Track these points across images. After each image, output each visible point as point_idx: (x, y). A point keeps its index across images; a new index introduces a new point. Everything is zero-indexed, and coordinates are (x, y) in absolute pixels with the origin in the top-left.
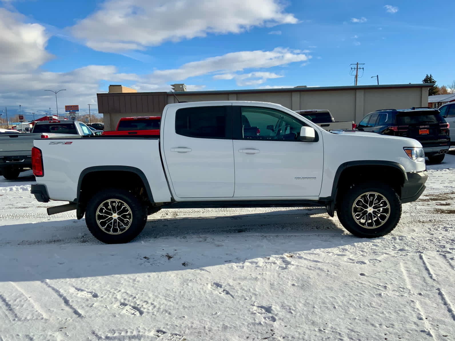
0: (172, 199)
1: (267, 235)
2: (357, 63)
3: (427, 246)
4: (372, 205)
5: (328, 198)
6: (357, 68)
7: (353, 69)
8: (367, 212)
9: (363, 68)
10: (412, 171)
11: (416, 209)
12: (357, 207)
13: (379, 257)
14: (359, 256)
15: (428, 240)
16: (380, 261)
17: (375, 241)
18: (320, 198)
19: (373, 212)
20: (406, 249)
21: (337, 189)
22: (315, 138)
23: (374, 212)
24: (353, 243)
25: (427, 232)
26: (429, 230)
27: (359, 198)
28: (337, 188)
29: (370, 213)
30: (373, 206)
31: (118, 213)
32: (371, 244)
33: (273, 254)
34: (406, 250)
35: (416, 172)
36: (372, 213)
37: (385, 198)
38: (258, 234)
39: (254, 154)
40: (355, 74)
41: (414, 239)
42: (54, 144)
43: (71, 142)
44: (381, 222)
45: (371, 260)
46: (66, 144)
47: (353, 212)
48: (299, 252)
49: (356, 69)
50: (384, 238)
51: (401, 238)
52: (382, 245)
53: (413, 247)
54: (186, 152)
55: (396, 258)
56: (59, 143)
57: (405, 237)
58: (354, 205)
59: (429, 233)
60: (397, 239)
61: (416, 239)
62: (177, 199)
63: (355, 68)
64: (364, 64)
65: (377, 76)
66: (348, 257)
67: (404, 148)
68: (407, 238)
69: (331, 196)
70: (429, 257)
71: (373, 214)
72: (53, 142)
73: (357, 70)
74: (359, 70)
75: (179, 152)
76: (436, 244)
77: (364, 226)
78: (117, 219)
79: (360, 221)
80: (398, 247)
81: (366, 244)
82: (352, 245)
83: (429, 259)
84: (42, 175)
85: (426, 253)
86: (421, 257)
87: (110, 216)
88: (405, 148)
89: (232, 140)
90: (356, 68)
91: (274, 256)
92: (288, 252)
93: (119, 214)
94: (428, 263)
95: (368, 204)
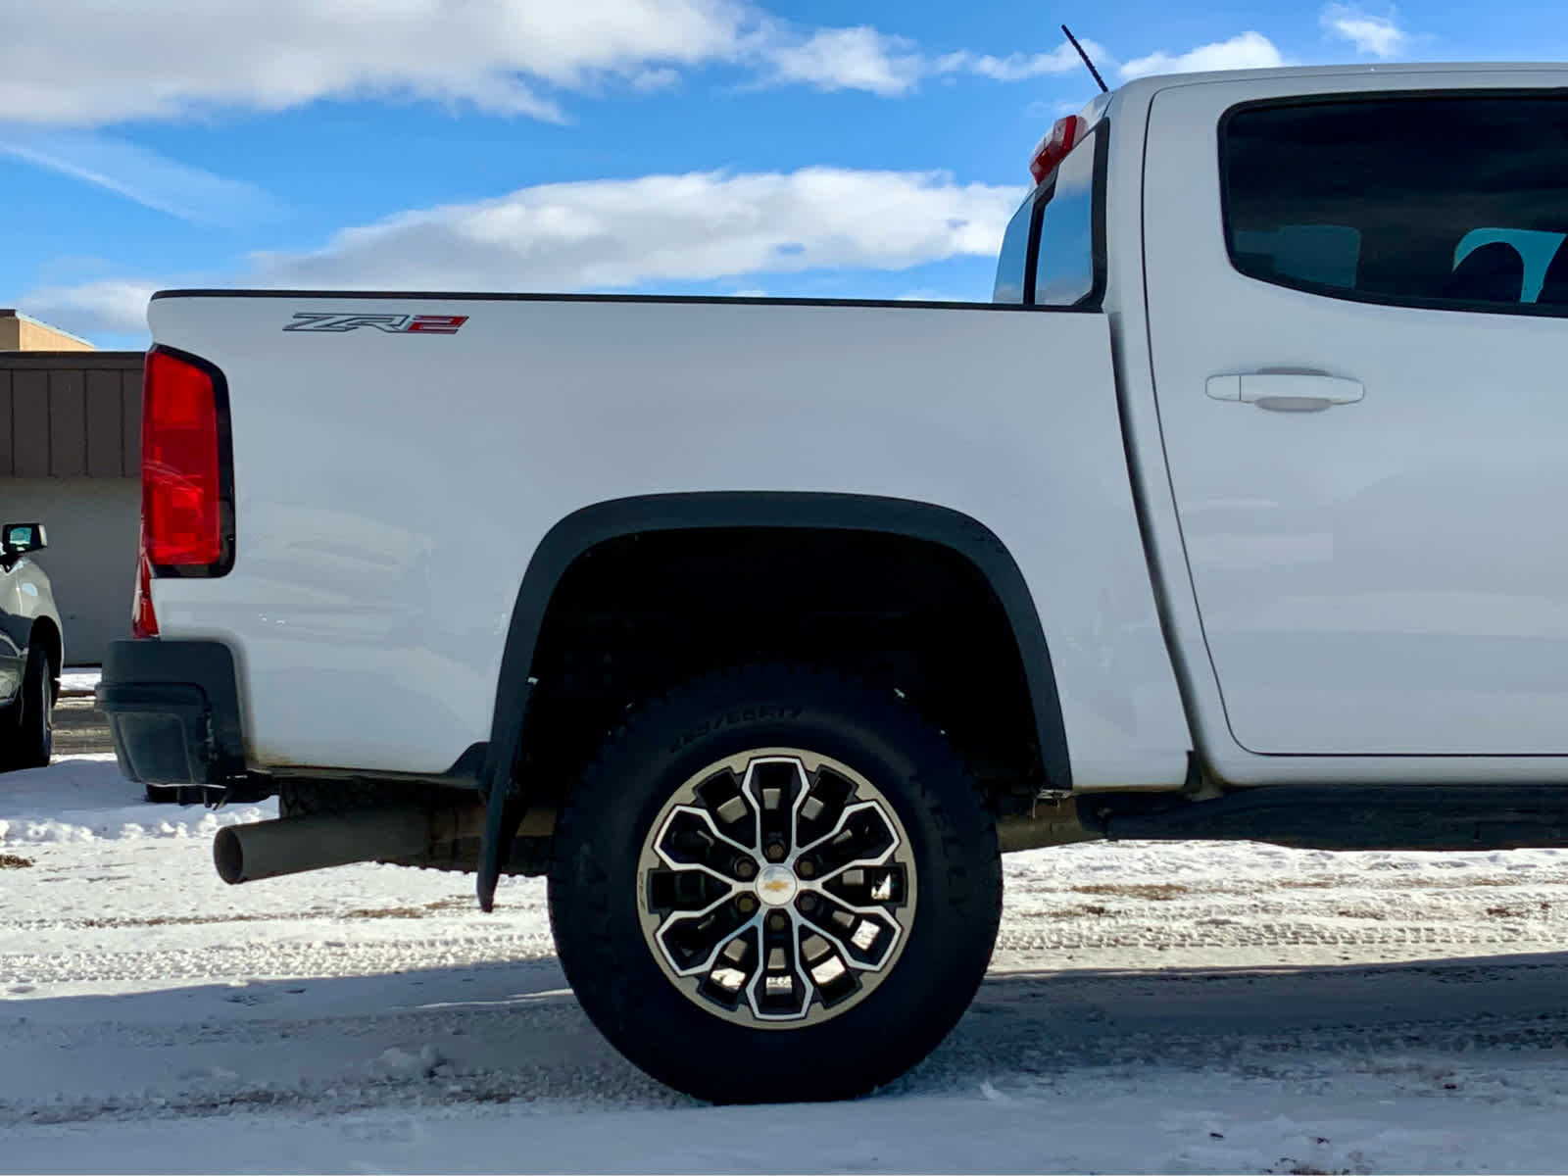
0: (1198, 761)
31: (801, 859)
42: (328, 328)
43: (458, 321)
46: (415, 328)
54: (1319, 406)
56: (364, 320)
62: (1233, 764)
72: (315, 318)
75: (1266, 404)
78: (792, 912)
84: (220, 565)
87: (738, 887)
93: (807, 868)
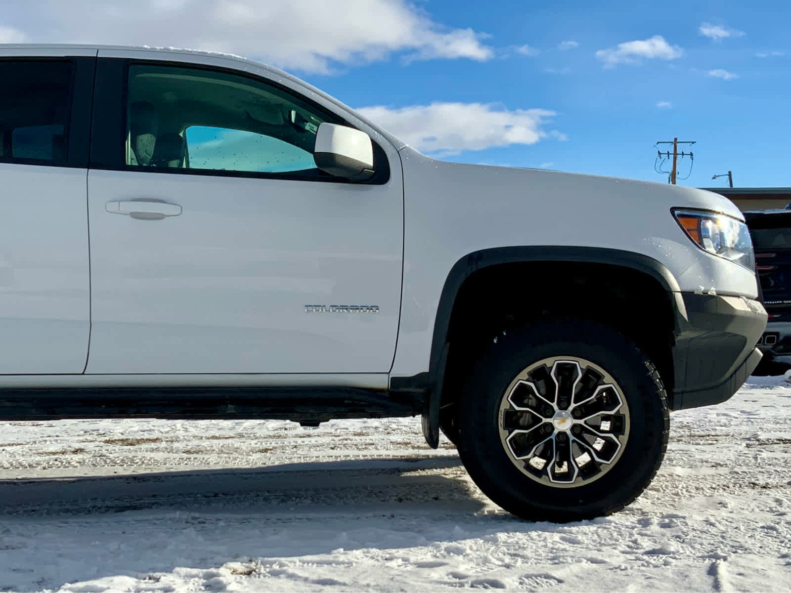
1: (208, 516)
2: (676, 139)
3: (749, 543)
4: (569, 404)
5: (419, 378)
6: (675, 154)
7: (664, 156)
8: (553, 429)
9: (691, 154)
10: (703, 288)
11: (756, 458)
12: (517, 408)
13: (564, 567)
14: (494, 566)
15: (763, 527)
16: (560, 581)
17: (574, 529)
18: (395, 381)
19: (574, 427)
20: (672, 549)
21: (448, 345)
22: (374, 168)
23: (577, 431)
24: (494, 533)
25: (768, 509)
26: (774, 504)
27: (523, 378)
28: (447, 341)
29: (562, 434)
30: (571, 408)
32: (556, 537)
33: (179, 566)
34: (669, 553)
35: (715, 293)
36: (569, 432)
37: (612, 380)
38: (177, 514)
39: (159, 217)
40: (671, 170)
41: (712, 524)
44: (601, 464)
45: (528, 577)
47: (501, 430)
48: (283, 559)
49: (672, 156)
50: (610, 522)
51: (667, 521)
52: (594, 541)
53: (701, 544)
55: (623, 573)
57: (684, 518)
58: (507, 403)
59: (771, 511)
60: (651, 524)
61: (717, 524)
63: (668, 154)
64: (693, 143)
65: (730, 174)
66: (450, 570)
67: (673, 210)
68: (687, 521)
69: (427, 370)
70: (742, 570)
71: (572, 438)
73: (675, 159)
74: (679, 157)
76: (783, 539)
77: (540, 477)
79: (527, 461)
80: (647, 544)
81: (539, 536)
82: (487, 541)
83: (740, 574)
85: (738, 559)
86: (713, 571)
88: (677, 212)
89: (86, 170)
90: (672, 151)
91: (184, 570)
92: (246, 558)
94: (732, 583)
95: (553, 401)
